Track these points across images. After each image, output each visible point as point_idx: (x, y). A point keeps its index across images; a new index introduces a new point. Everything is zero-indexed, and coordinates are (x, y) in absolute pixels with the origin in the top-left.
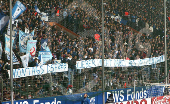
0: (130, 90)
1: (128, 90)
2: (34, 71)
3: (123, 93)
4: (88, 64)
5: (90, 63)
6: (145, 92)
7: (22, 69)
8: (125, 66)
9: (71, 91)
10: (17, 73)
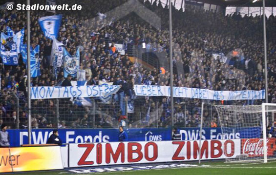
0: (215, 131)
1: (211, 130)
2: (67, 92)
3: (204, 133)
4: (151, 90)
5: (153, 91)
6: (238, 135)
7: (49, 88)
8: (207, 99)
9: (124, 124)
10: (39, 93)
